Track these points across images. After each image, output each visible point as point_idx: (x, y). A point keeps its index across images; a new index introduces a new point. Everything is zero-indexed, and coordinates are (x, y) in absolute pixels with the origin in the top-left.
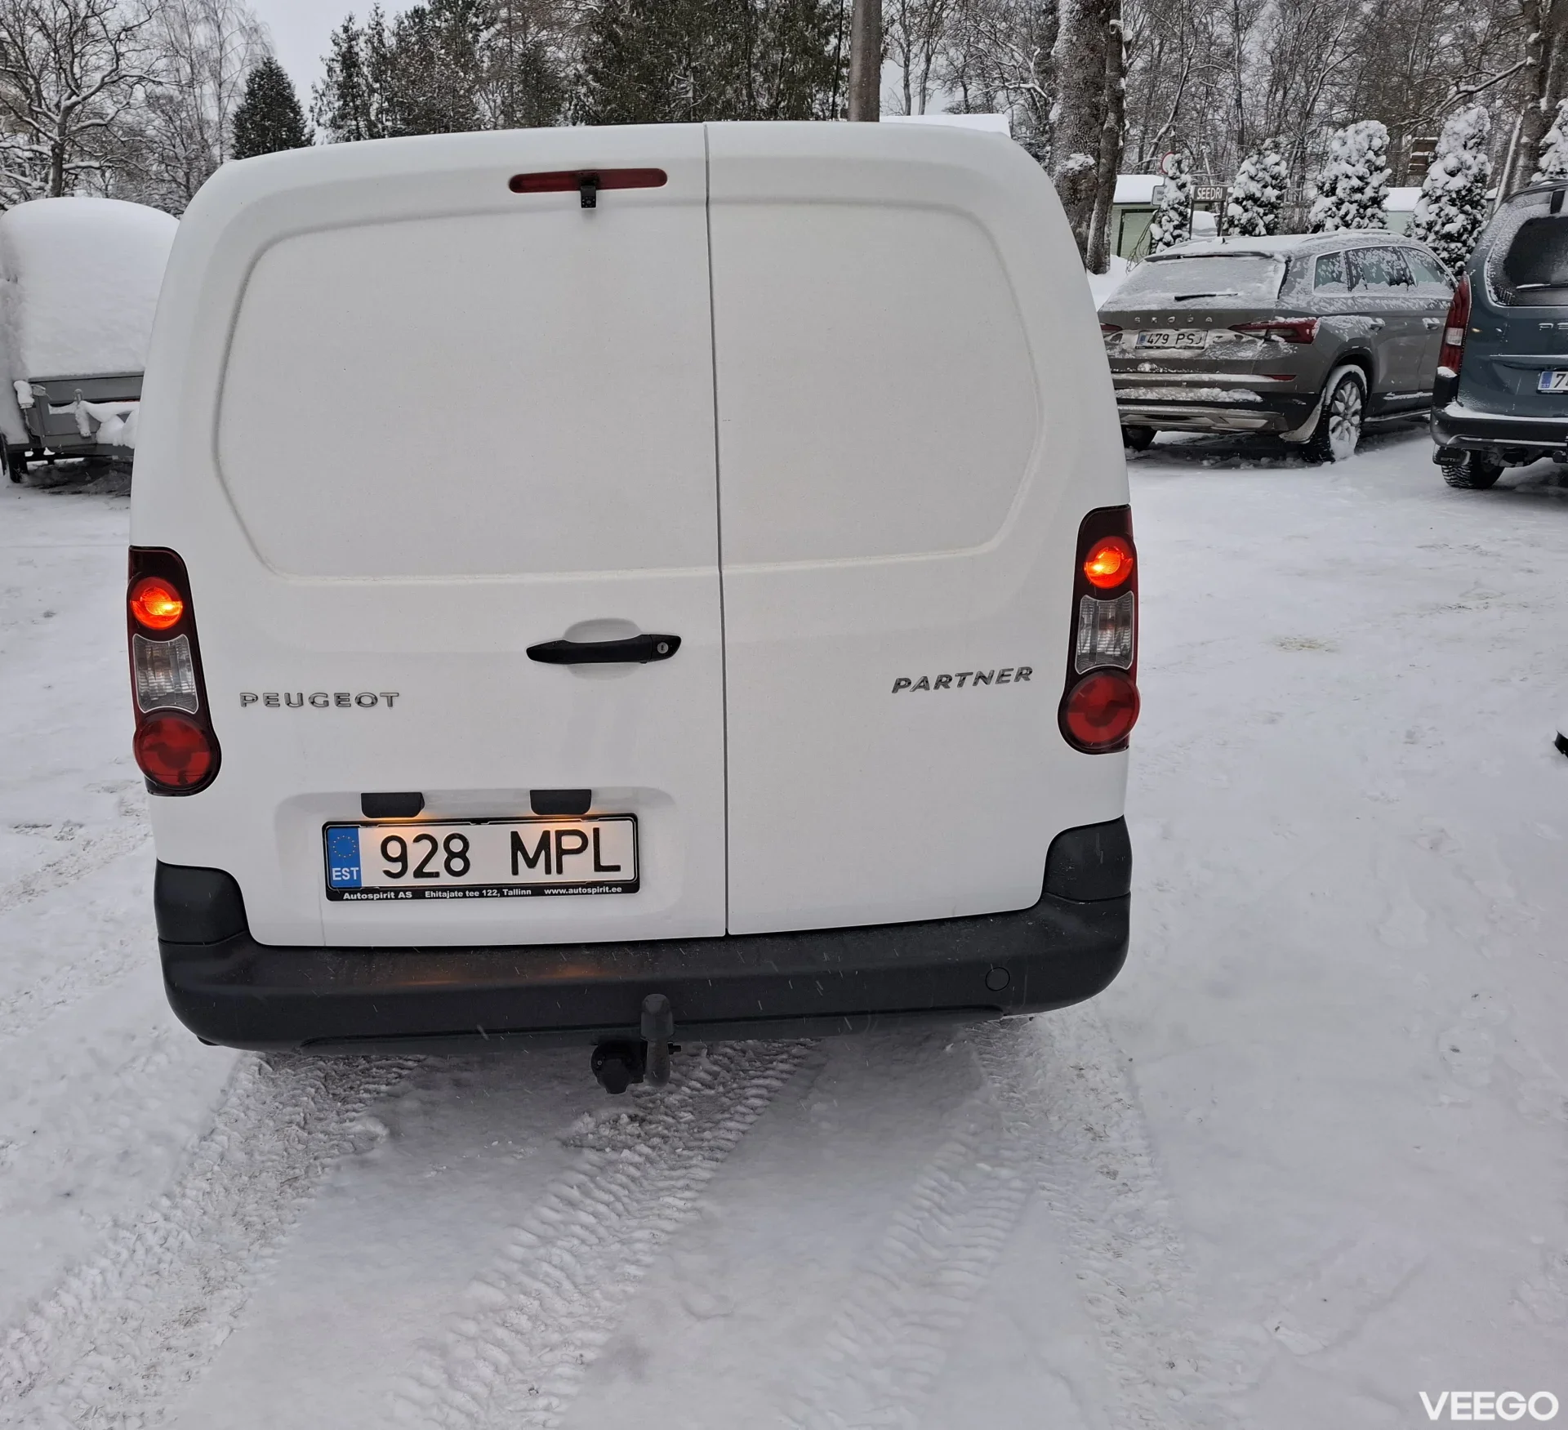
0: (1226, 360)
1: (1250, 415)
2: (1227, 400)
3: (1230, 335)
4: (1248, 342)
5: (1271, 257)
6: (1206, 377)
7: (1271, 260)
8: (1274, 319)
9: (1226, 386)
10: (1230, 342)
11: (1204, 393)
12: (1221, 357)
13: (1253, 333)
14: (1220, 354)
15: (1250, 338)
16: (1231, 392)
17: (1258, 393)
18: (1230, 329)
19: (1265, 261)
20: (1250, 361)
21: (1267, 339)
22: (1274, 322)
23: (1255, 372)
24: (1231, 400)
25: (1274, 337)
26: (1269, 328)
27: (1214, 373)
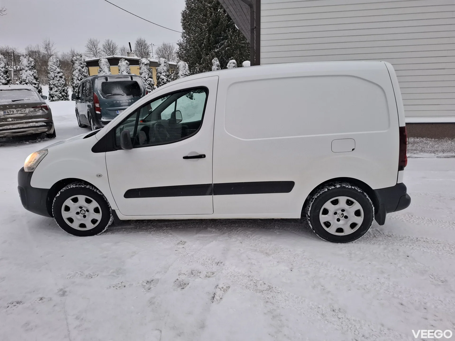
0: (34, 116)
1: (44, 128)
2: (38, 125)
3: (32, 109)
4: (38, 111)
5: (30, 90)
6: (30, 120)
7: (30, 91)
8: (42, 105)
9: (37, 122)
10: (33, 111)
11: (31, 124)
12: (33, 115)
13: (38, 108)
14: (32, 114)
15: (38, 110)
16: (38, 123)
17: (45, 123)
18: (32, 108)
19: (29, 91)
20: (40, 115)
21: (42, 110)
22: (42, 106)
23: (42, 118)
24: (39, 125)
25: (43, 109)
26: (41, 107)
27: (32, 119)
